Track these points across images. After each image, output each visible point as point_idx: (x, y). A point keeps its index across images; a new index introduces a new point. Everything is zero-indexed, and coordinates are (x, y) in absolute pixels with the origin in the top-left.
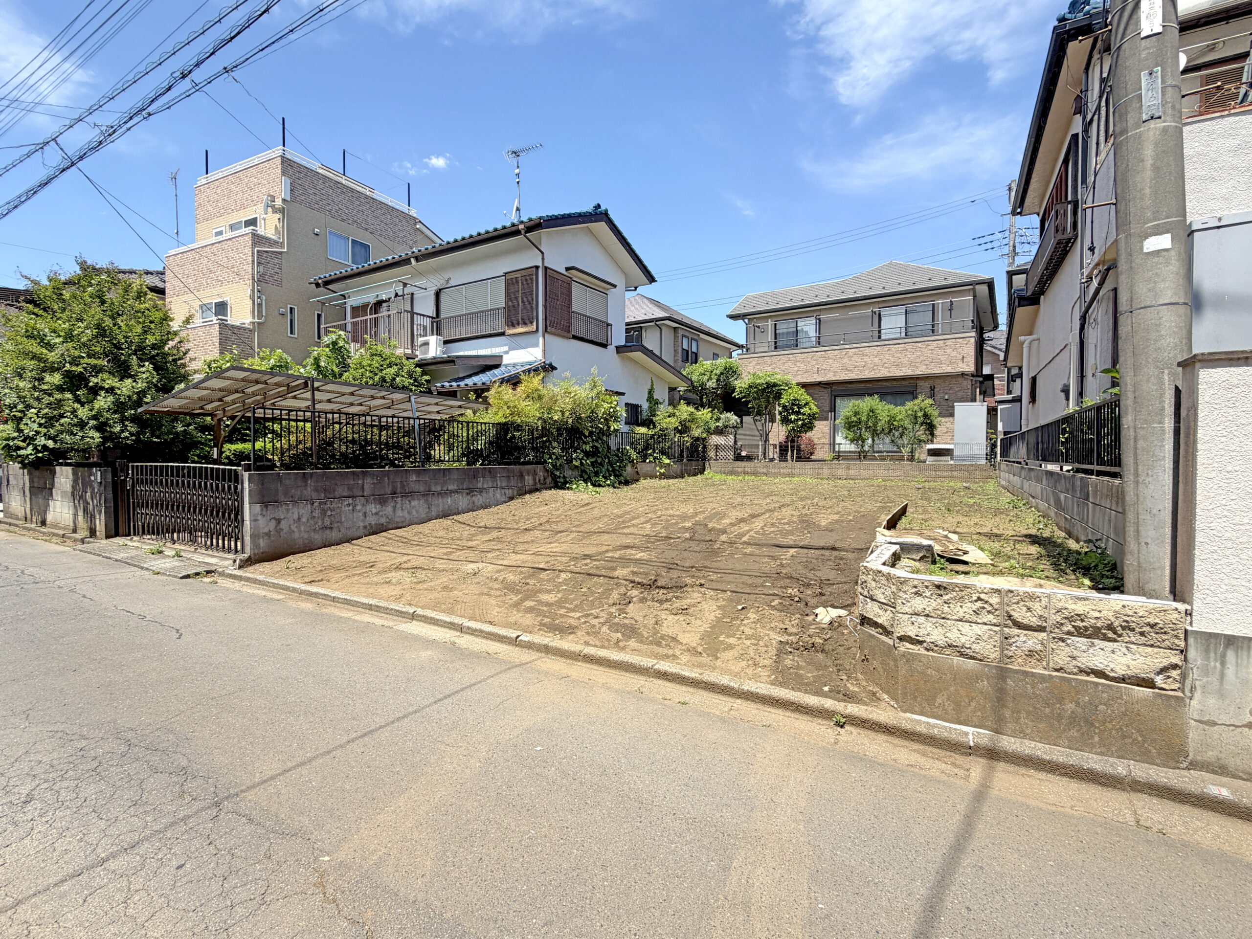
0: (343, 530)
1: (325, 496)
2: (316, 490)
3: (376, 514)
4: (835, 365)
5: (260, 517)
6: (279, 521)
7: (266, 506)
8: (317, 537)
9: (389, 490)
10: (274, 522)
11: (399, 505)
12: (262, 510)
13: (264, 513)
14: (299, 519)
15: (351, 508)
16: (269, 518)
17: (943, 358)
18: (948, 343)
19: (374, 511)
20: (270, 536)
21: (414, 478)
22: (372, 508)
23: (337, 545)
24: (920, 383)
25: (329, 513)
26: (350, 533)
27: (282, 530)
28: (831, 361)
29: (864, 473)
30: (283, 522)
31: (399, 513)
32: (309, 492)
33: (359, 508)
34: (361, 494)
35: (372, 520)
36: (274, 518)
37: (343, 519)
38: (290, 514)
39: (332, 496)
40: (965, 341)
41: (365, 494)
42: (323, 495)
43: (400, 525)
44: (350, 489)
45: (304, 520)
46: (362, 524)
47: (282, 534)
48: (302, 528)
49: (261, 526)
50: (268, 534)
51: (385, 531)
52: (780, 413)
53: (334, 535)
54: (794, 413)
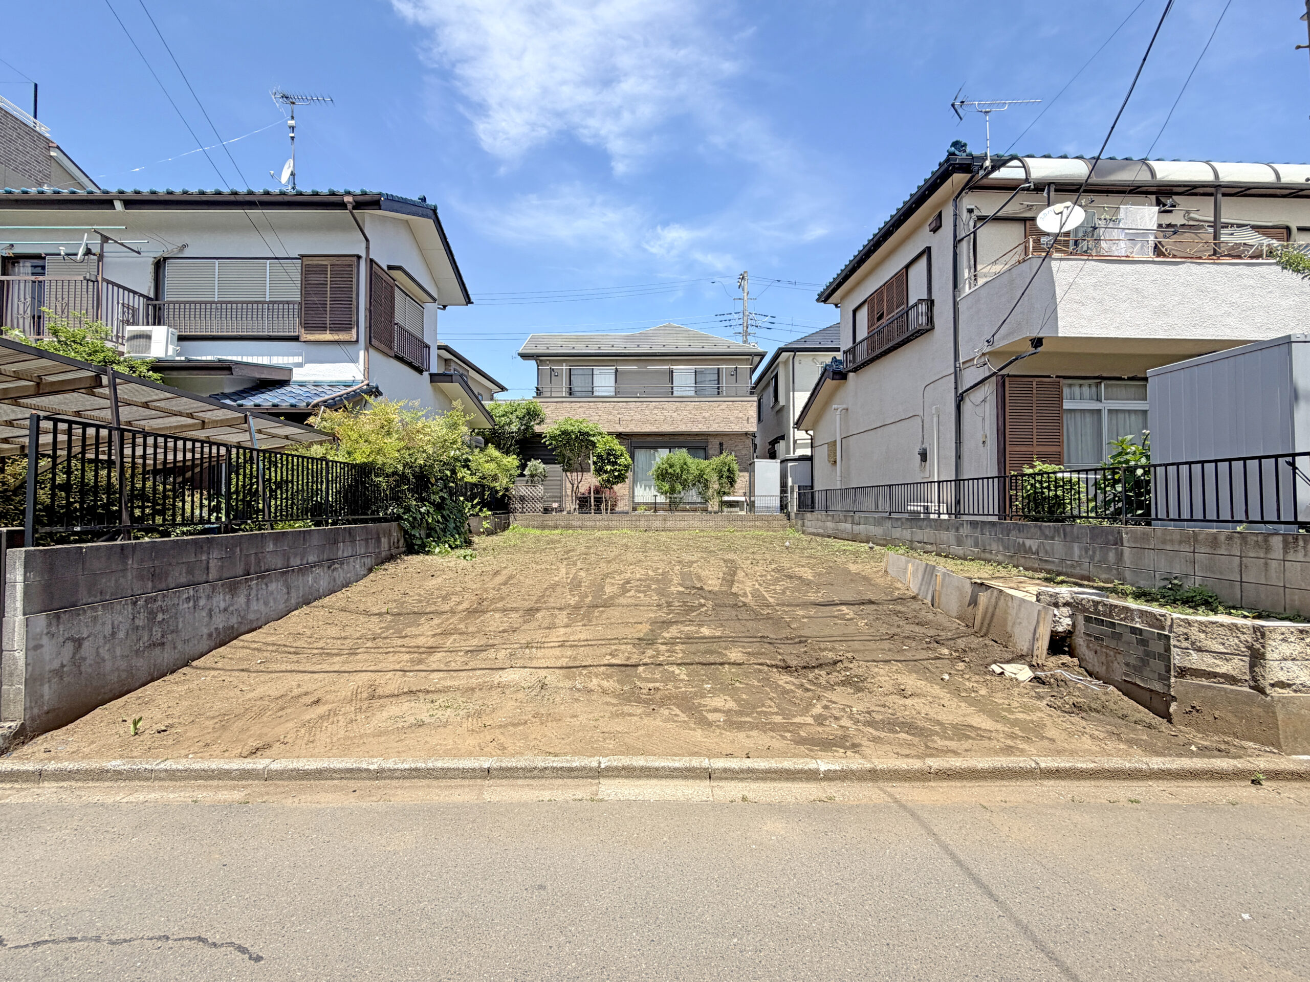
0: (180, 646)
1: (154, 587)
2: (141, 577)
3: (225, 610)
4: (637, 416)
5: (45, 640)
6: (78, 643)
7: (58, 617)
8: (142, 664)
9: (240, 570)
10: (70, 646)
11: (253, 593)
12: (49, 625)
13: (53, 629)
14: (113, 634)
15: (191, 604)
16: (61, 639)
17: (732, 418)
18: (736, 404)
19: (222, 605)
20: (61, 678)
21: (270, 547)
22: (220, 600)
23: (173, 672)
24: (711, 439)
25: (160, 617)
26: (190, 649)
27: (84, 659)
28: (632, 413)
29: (680, 524)
30: (86, 644)
31: (254, 606)
32: (129, 581)
33: (202, 602)
34: (204, 578)
35: (220, 622)
36: (72, 639)
37: (180, 625)
38: (98, 627)
39: (163, 586)
40: (749, 405)
41: (211, 577)
42: (150, 585)
43: (254, 625)
44: (190, 572)
45: (121, 635)
46: (205, 631)
47: (83, 669)
48: (118, 651)
49: (47, 657)
50: (58, 673)
51: (236, 638)
52: (595, 463)
53: (166, 656)
54: (609, 463)
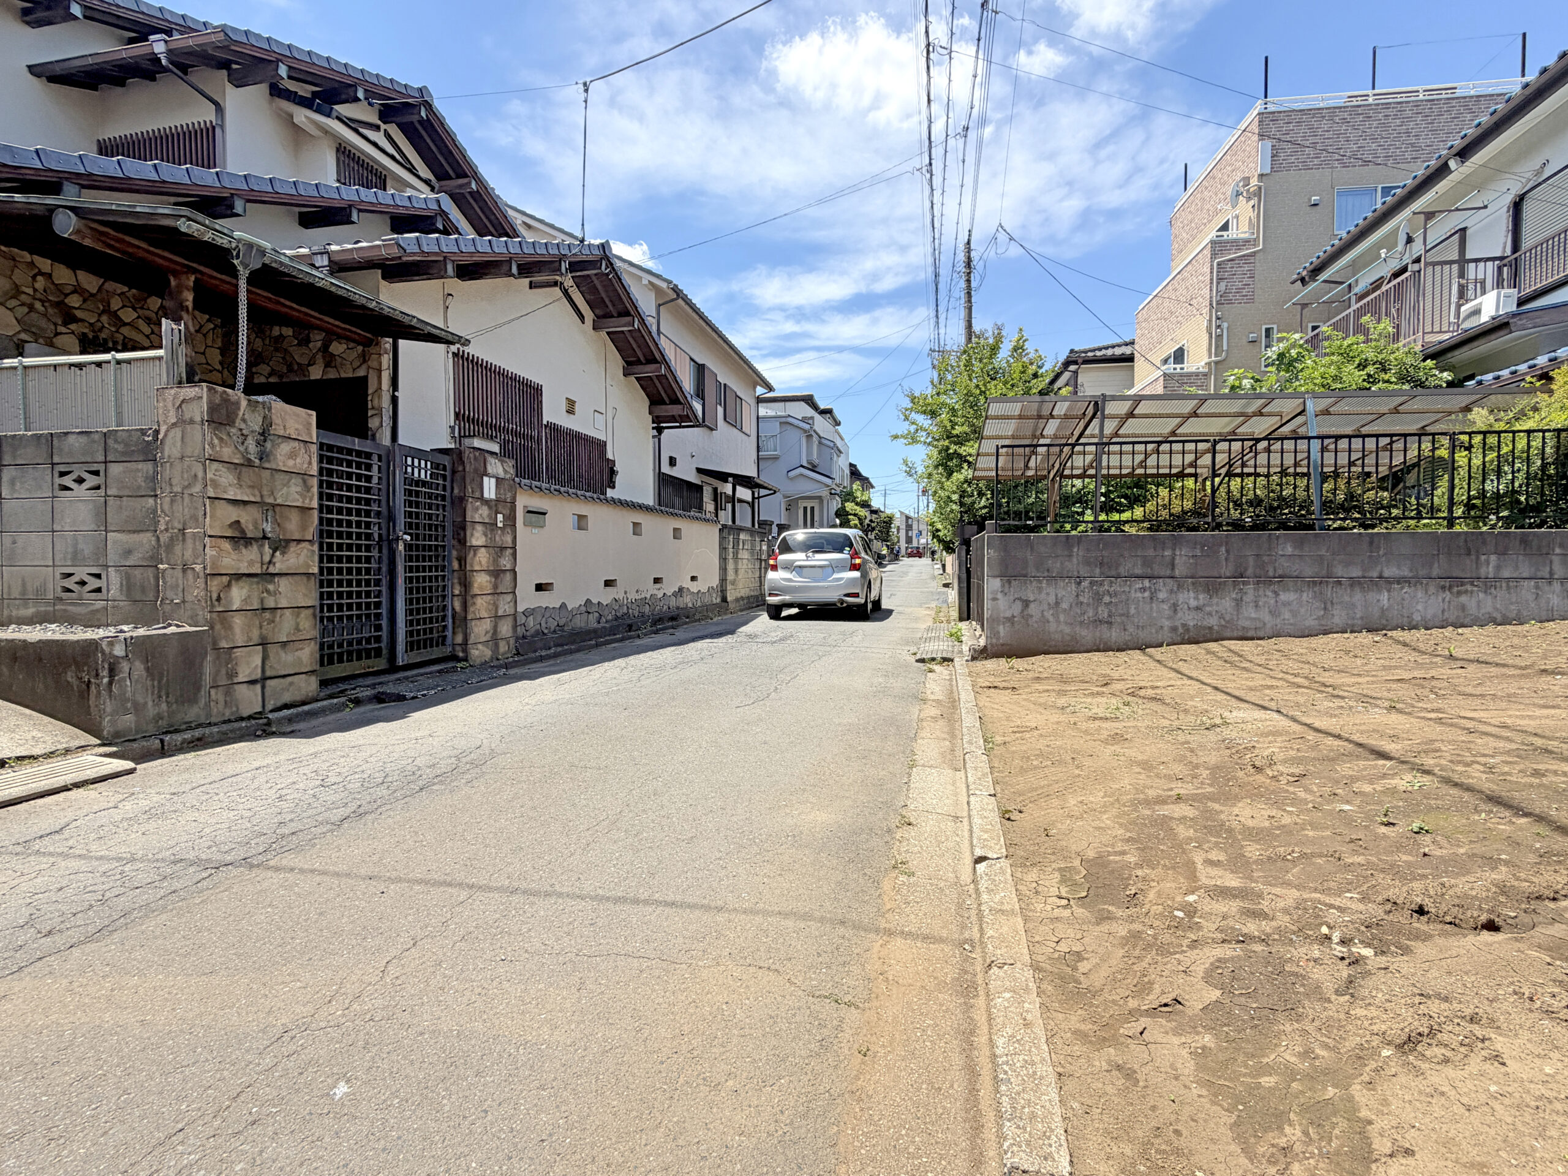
0: (1131, 629)
1: (1102, 573)
6: (1026, 603)
7: (1009, 582)
8: (1087, 635)
9: (1227, 570)
11: (1249, 597)
12: (1003, 586)
13: (1006, 590)
14: (1057, 603)
16: (1012, 598)
19: (1193, 603)
20: (1013, 624)
21: (1288, 549)
22: (1189, 598)
26: (1144, 636)
27: (1032, 616)
32: (1074, 565)
34: (1168, 573)
35: (1191, 619)
36: (1020, 599)
37: (1132, 611)
38: (1043, 596)
42: (1098, 571)
45: (1065, 605)
46: (1167, 623)
47: (1030, 622)
48: (1062, 618)
49: (1002, 608)
50: (1011, 620)
51: (1216, 640)
53: (1114, 635)
